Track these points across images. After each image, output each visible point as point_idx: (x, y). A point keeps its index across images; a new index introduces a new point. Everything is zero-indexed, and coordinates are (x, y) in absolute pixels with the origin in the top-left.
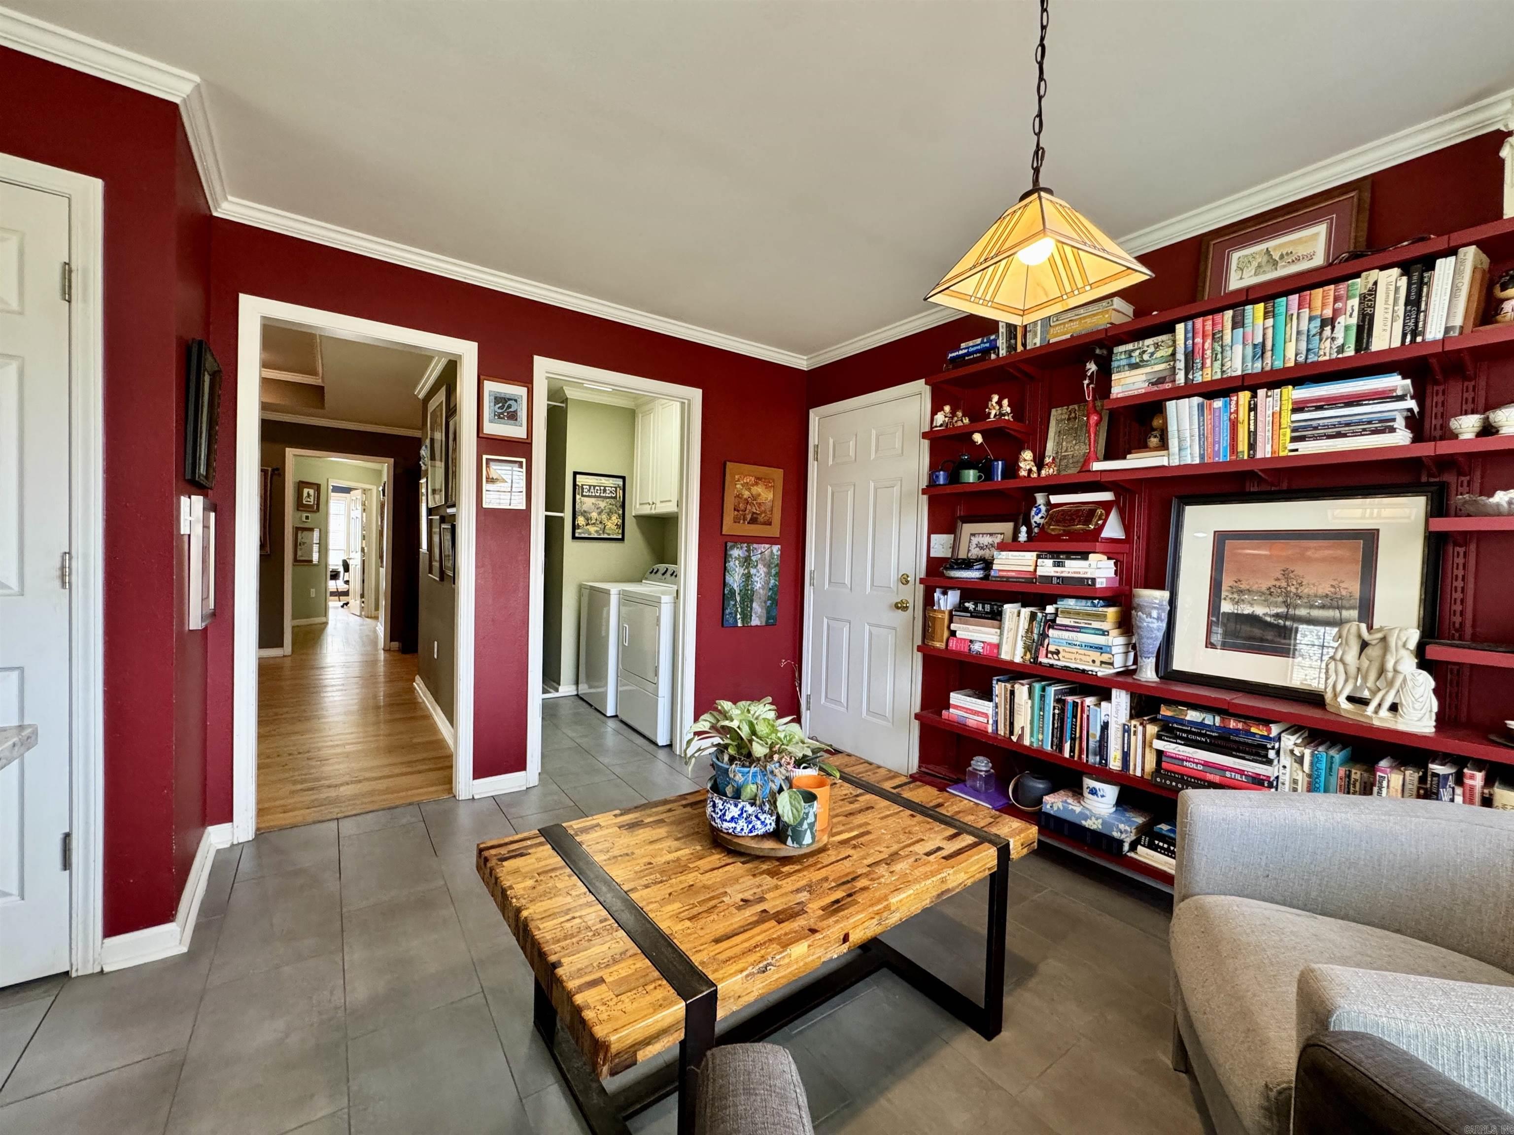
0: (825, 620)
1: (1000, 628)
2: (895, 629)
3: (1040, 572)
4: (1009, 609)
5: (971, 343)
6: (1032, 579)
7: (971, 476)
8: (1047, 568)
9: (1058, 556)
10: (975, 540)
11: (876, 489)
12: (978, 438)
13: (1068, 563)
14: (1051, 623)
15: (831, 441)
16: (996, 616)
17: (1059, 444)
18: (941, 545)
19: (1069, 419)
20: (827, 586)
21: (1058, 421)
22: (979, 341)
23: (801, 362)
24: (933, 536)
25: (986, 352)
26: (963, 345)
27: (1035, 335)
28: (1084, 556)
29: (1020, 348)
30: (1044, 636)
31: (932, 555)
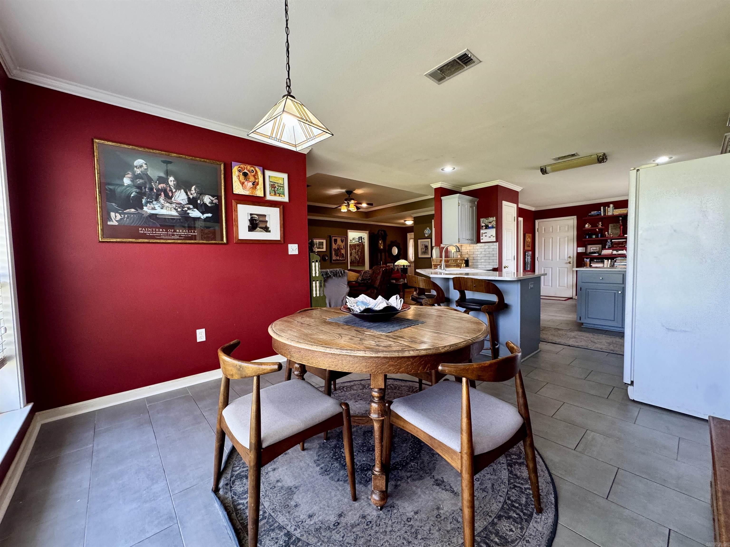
0: (543, 268)
1: (604, 264)
2: (567, 268)
3: (613, 253)
4: (606, 261)
5: (594, 212)
6: (612, 254)
7: (594, 237)
8: (615, 252)
9: (617, 250)
10: (592, 249)
11: (560, 239)
12: (597, 230)
13: (619, 251)
14: (615, 262)
15: (543, 227)
16: (603, 262)
17: (612, 231)
18: (581, 250)
19: (614, 226)
20: (543, 260)
21: (611, 227)
22: (596, 212)
23: (533, 209)
24: (578, 248)
25: (598, 215)
26: (592, 212)
27: (610, 212)
28: (623, 250)
29: (607, 215)
30: (614, 264)
31: (578, 251)
